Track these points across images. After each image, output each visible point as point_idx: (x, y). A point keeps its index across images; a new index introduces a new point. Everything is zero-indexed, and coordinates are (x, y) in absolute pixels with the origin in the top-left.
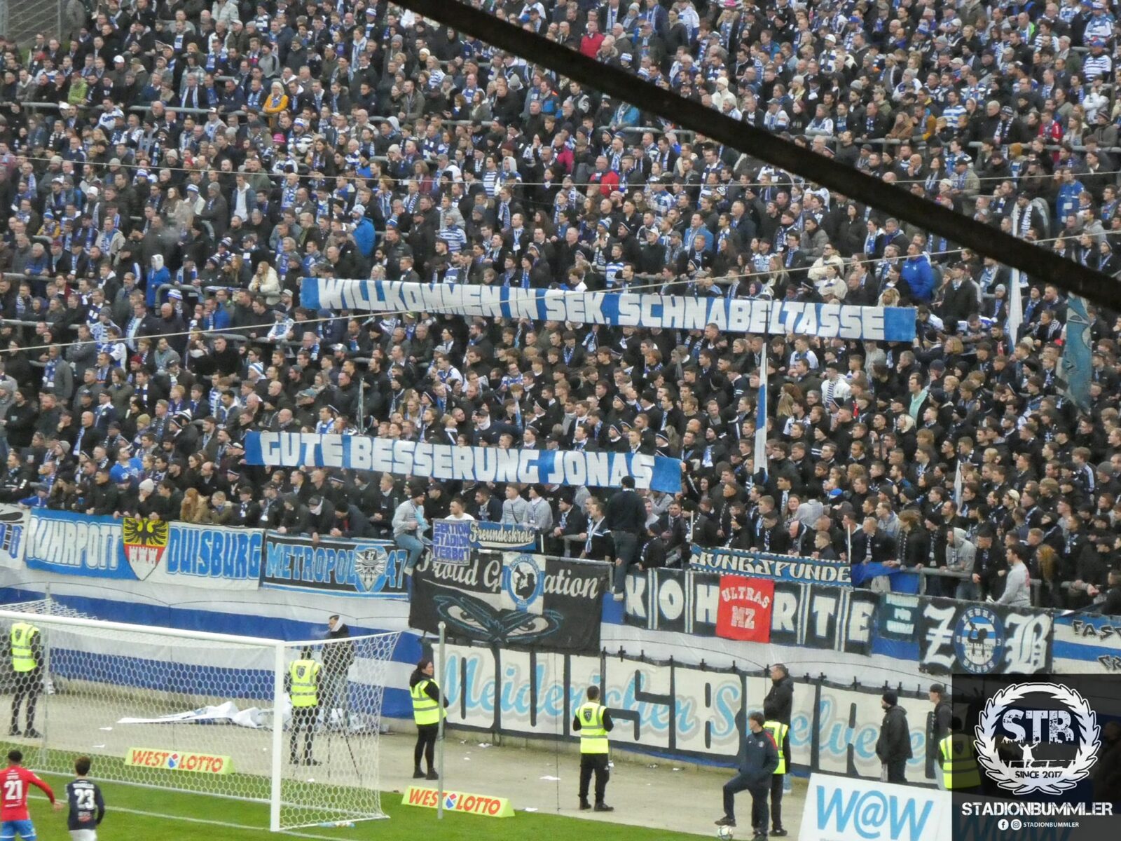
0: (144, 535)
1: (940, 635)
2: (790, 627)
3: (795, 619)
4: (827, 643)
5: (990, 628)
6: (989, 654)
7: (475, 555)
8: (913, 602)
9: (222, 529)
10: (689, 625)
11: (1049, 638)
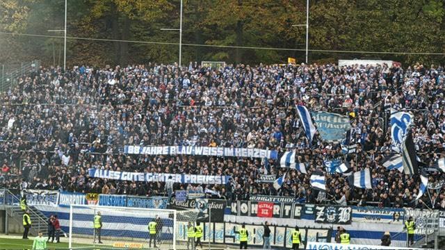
0: (92, 197)
1: (320, 214)
2: (278, 213)
3: (279, 212)
4: (289, 217)
5: (334, 211)
6: (334, 217)
7: (187, 199)
8: (313, 206)
9: (115, 195)
10: (249, 214)
11: (351, 213)
